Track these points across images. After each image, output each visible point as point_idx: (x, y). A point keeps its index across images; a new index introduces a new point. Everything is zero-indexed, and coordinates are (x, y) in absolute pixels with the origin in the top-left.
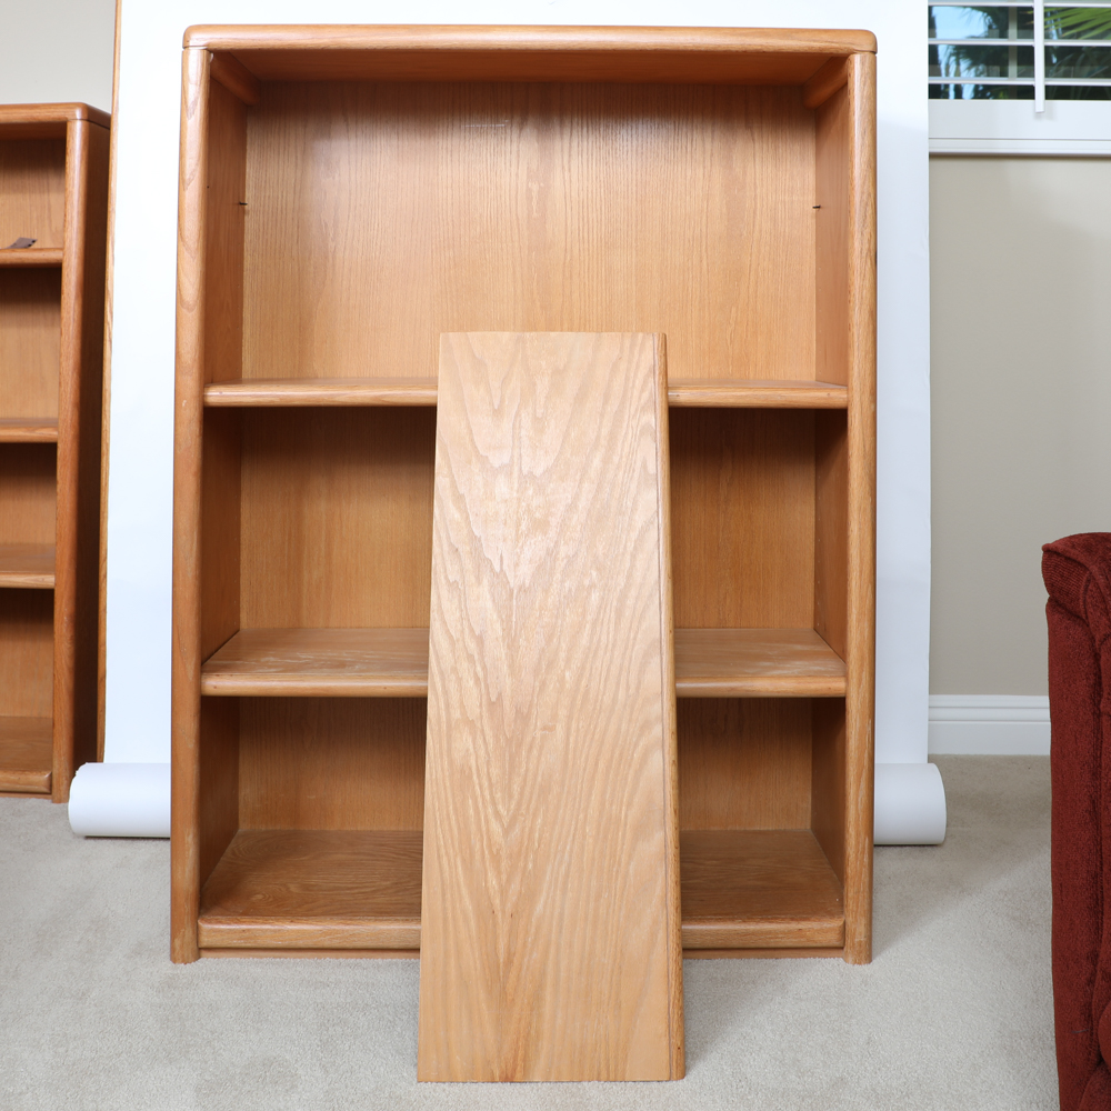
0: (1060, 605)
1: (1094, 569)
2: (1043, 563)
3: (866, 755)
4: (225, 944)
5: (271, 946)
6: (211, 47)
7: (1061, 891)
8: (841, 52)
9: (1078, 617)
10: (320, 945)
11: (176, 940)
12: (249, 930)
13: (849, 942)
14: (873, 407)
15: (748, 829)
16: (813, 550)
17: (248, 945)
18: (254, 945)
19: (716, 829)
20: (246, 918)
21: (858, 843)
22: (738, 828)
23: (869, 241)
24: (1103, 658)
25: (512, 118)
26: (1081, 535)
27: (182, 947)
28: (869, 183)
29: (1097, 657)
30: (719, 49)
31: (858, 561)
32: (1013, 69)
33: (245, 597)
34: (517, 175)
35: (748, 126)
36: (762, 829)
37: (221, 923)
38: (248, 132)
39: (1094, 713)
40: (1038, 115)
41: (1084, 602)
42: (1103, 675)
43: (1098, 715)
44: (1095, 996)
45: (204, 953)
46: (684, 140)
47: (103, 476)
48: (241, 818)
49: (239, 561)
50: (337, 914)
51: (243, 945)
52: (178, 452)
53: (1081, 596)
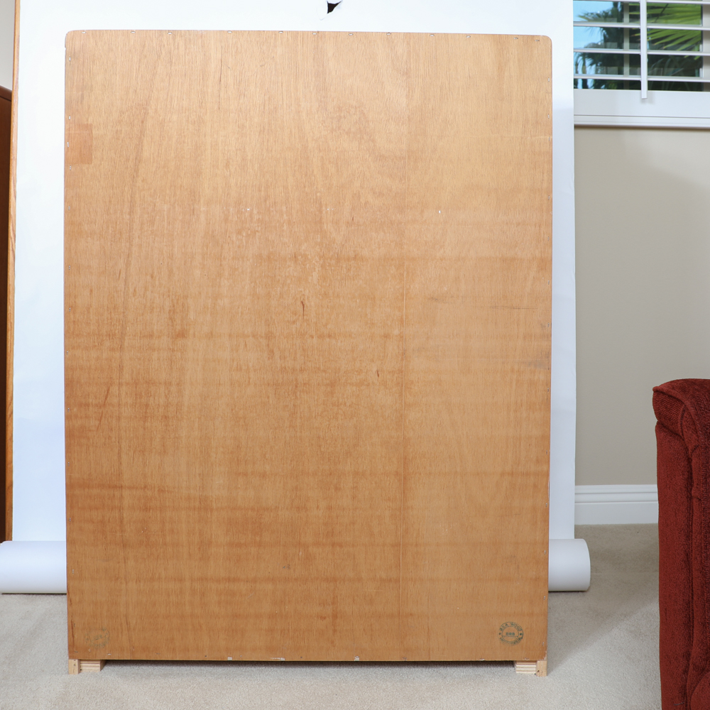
0: (665, 427)
1: (688, 403)
2: (653, 399)
7: (666, 613)
9: (677, 434)
24: (694, 461)
26: (678, 380)
29: (689, 460)
32: (626, 69)
39: (687, 497)
40: (643, 100)
41: (681, 424)
42: (694, 472)
43: (690, 498)
44: (688, 681)
47: (9, 345)
53: (679, 421)
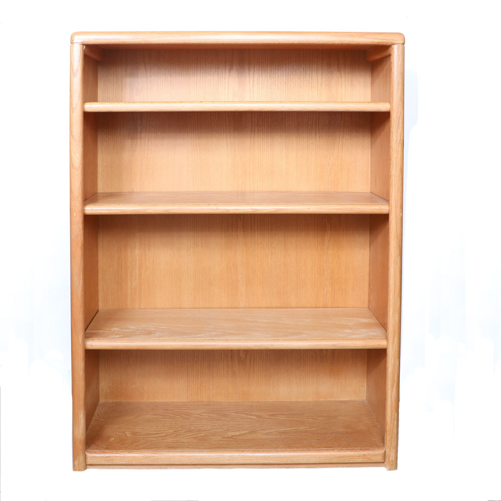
3: (396, 376)
4: (98, 463)
5: (120, 464)
6: (85, 43)
8: (388, 44)
10: (142, 463)
11: (76, 461)
12: (109, 457)
13: (387, 460)
14: (401, 214)
15: (337, 400)
16: (368, 271)
17: (109, 463)
18: (112, 463)
19: (322, 400)
20: (108, 451)
21: (392, 416)
22: (332, 400)
23: (400, 135)
25: (226, 67)
27: (78, 464)
28: (401, 108)
30: (329, 43)
31: (393, 286)
33: (101, 295)
34: (228, 94)
35: (339, 70)
36: (343, 400)
37: (96, 453)
38: (99, 74)
45: (88, 466)
46: (308, 77)
48: (100, 396)
49: (98, 278)
50: (150, 448)
51: (107, 463)
52: (73, 237)
